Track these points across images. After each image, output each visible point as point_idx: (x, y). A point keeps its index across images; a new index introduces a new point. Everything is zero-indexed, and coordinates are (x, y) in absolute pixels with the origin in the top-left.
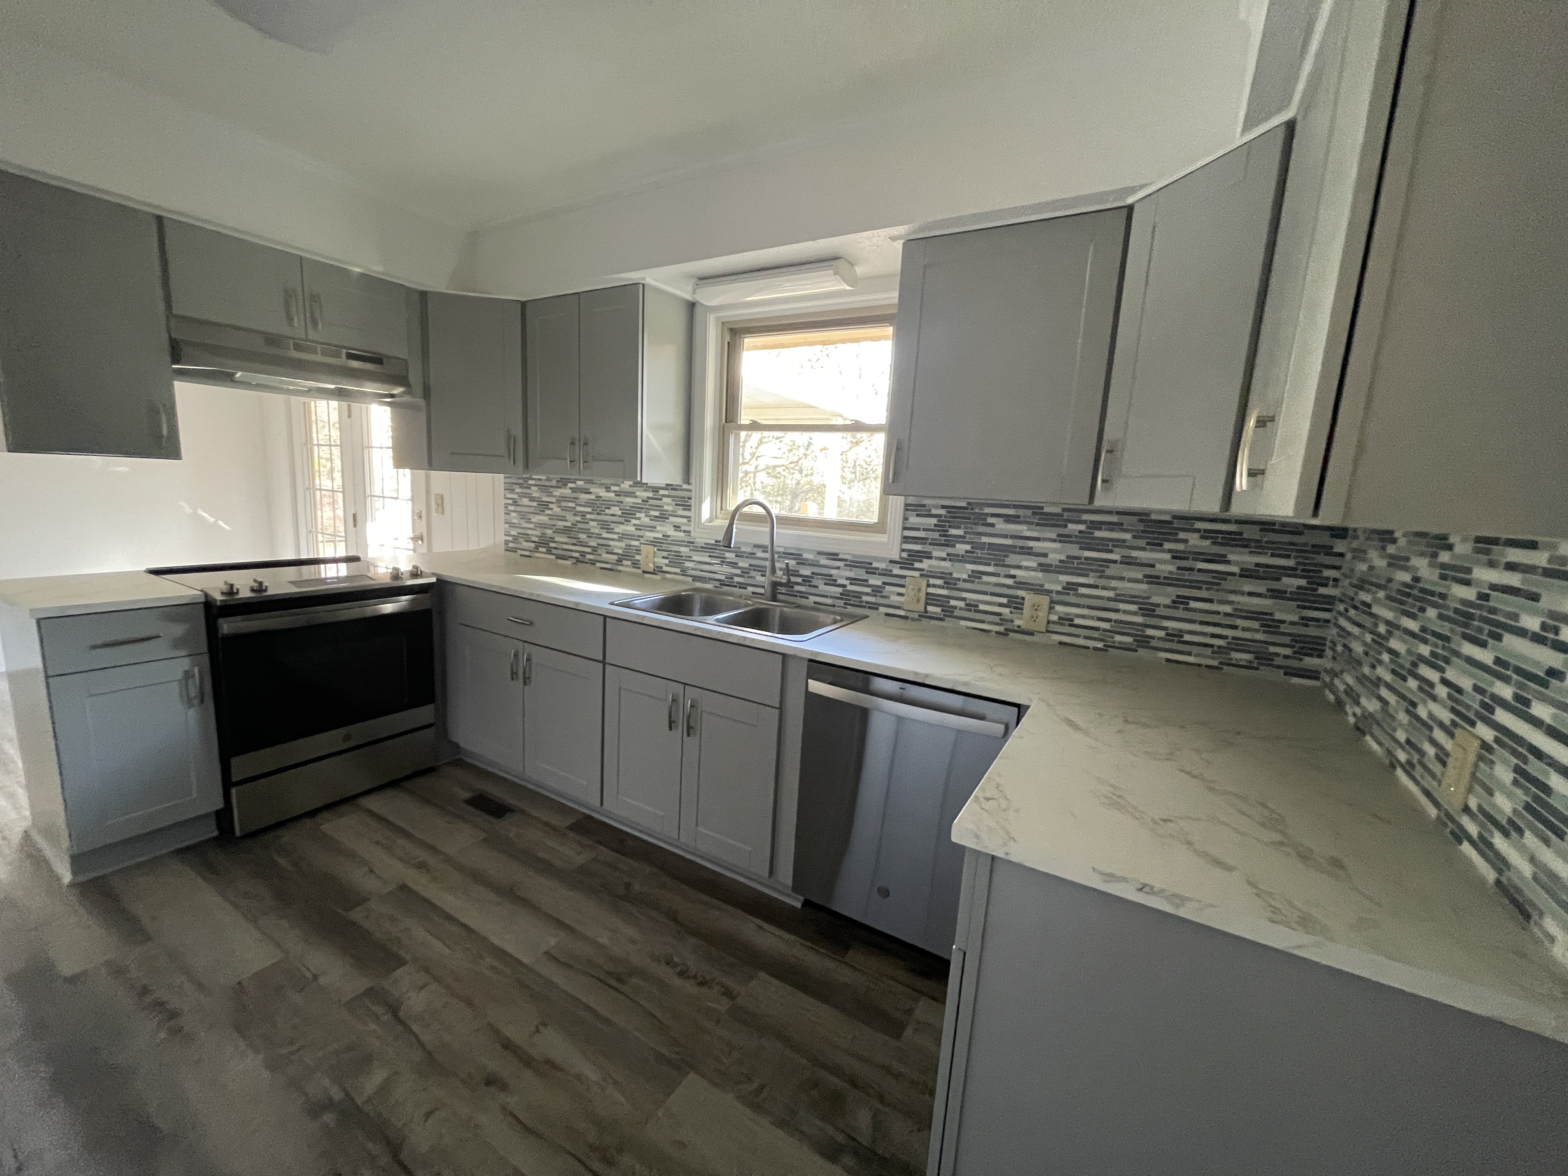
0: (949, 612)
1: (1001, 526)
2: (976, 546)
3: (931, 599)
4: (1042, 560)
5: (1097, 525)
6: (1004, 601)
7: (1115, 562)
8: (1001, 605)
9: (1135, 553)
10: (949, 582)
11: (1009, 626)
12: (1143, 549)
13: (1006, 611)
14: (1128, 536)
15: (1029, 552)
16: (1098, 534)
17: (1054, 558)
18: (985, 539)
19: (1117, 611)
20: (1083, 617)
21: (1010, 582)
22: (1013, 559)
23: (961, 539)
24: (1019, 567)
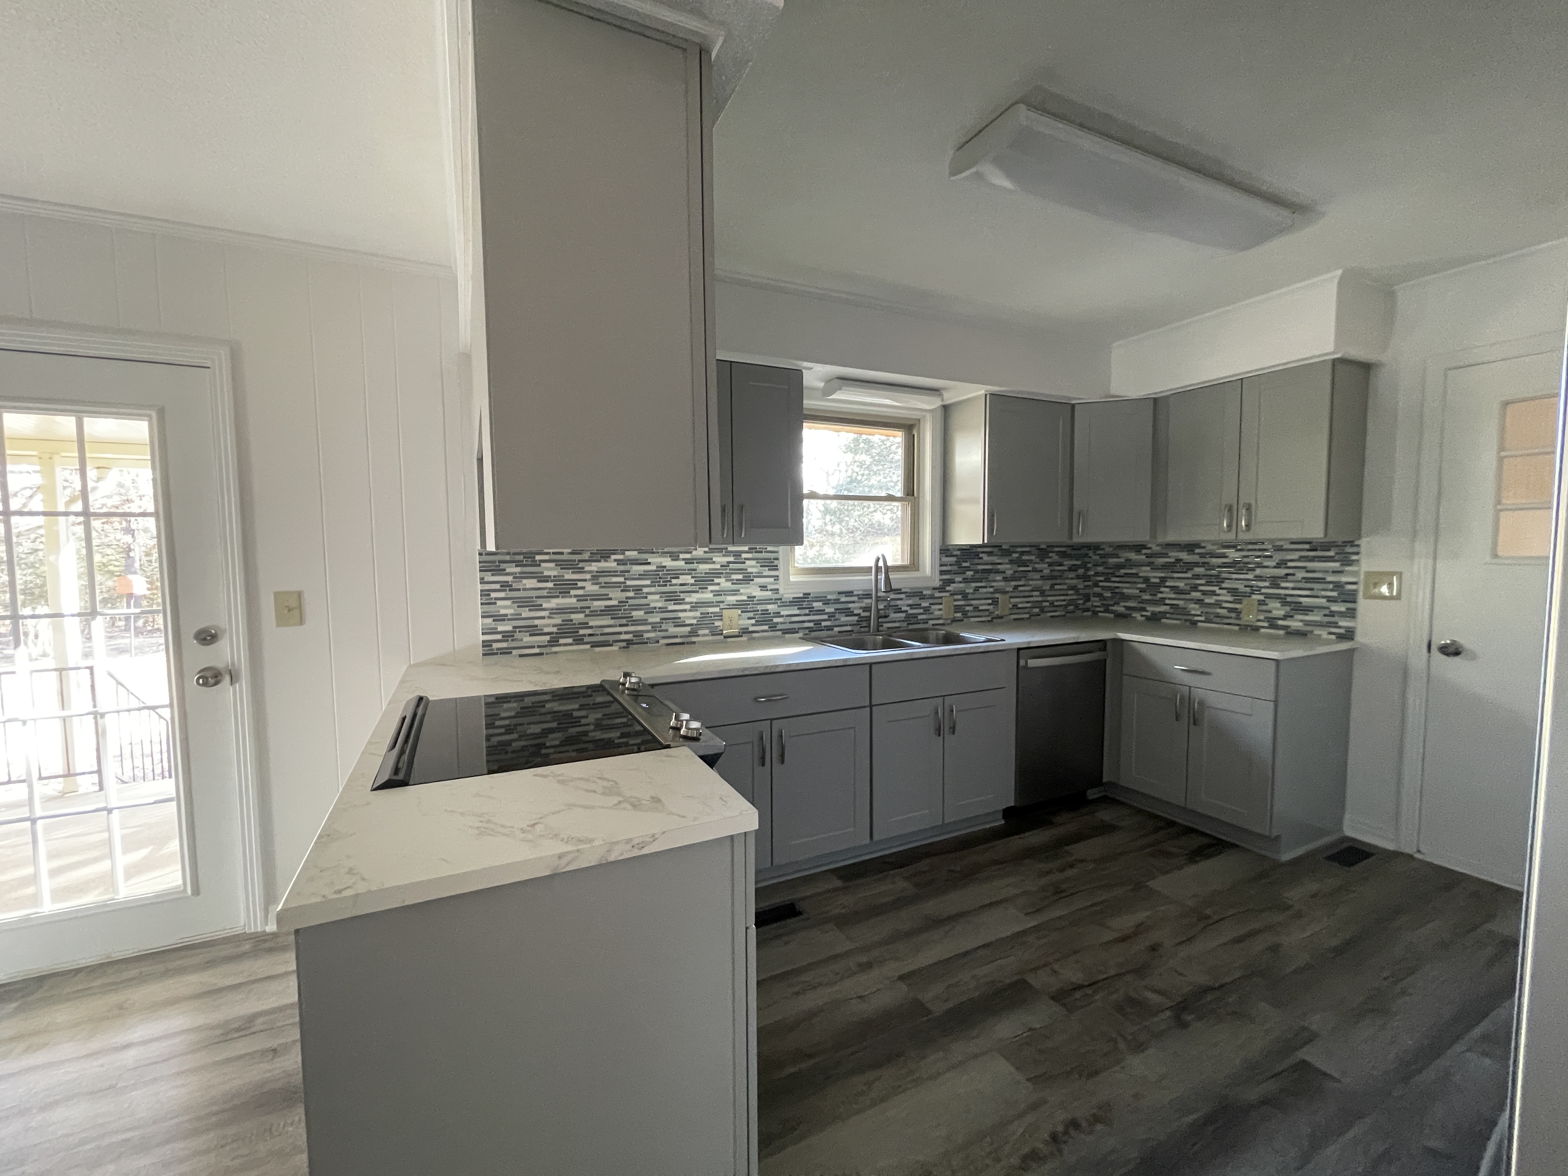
0: (965, 613)
1: (986, 558)
2: (976, 571)
3: (957, 609)
4: (1004, 575)
5: (1022, 553)
6: (990, 601)
7: (1029, 571)
8: (989, 604)
9: (1037, 566)
10: (965, 596)
11: (993, 615)
12: (1038, 563)
13: (991, 607)
14: (1033, 558)
15: (998, 572)
16: (1025, 558)
17: (1009, 573)
18: (980, 567)
19: (1032, 596)
20: (1021, 603)
21: (991, 590)
22: (992, 576)
23: (968, 569)
24: (995, 581)
